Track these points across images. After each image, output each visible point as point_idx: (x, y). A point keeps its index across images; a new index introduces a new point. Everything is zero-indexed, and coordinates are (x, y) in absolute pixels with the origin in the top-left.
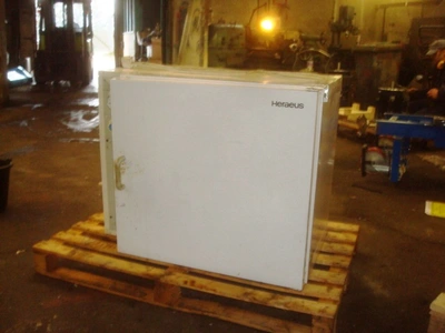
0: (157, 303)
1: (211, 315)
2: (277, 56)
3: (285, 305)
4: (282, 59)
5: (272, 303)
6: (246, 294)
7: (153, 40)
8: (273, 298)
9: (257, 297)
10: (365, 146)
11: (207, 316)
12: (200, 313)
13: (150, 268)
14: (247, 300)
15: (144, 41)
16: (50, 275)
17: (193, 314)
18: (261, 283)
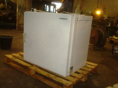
0: (27, 74)
1: (39, 80)
2: (100, 21)
3: (57, 79)
4: (101, 22)
5: (54, 79)
8: (55, 77)
9: (50, 76)
10: (114, 45)
14: (47, 76)
16: (7, 63)
17: (35, 79)
18: (55, 73)
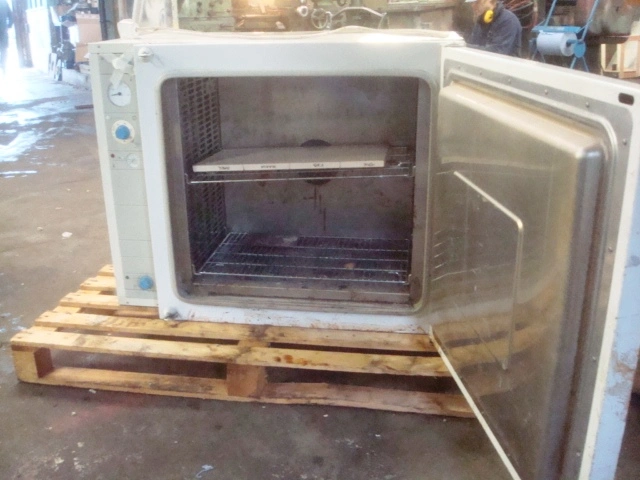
2: (279, 25)
6: (375, 363)
7: (79, 16)
8: (414, 362)
9: (392, 366)
11: (316, 405)
12: (303, 401)
13: (214, 346)
15: (64, 19)
16: (43, 381)
